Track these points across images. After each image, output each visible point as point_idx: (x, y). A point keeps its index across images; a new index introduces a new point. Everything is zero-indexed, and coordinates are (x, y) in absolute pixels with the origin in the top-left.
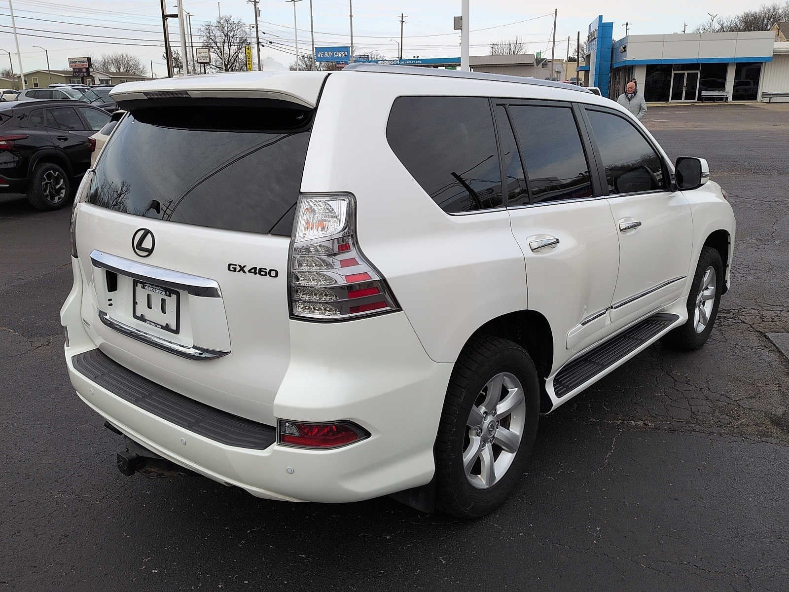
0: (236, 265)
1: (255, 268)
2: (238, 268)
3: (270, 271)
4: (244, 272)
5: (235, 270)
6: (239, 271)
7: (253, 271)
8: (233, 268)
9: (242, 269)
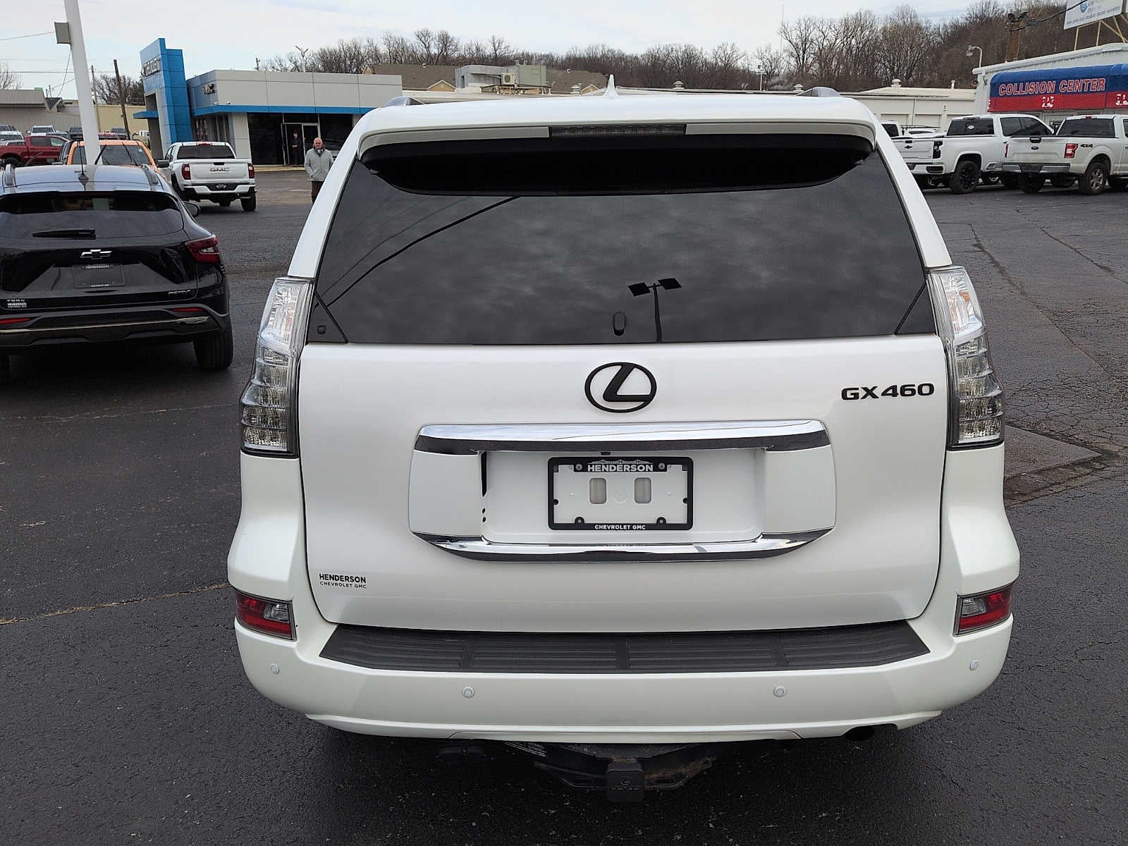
0: (858, 389)
1: (894, 388)
2: (862, 393)
3: (920, 387)
4: (875, 396)
5: (856, 396)
6: (864, 398)
7: (891, 392)
8: (852, 394)
9: (870, 392)
